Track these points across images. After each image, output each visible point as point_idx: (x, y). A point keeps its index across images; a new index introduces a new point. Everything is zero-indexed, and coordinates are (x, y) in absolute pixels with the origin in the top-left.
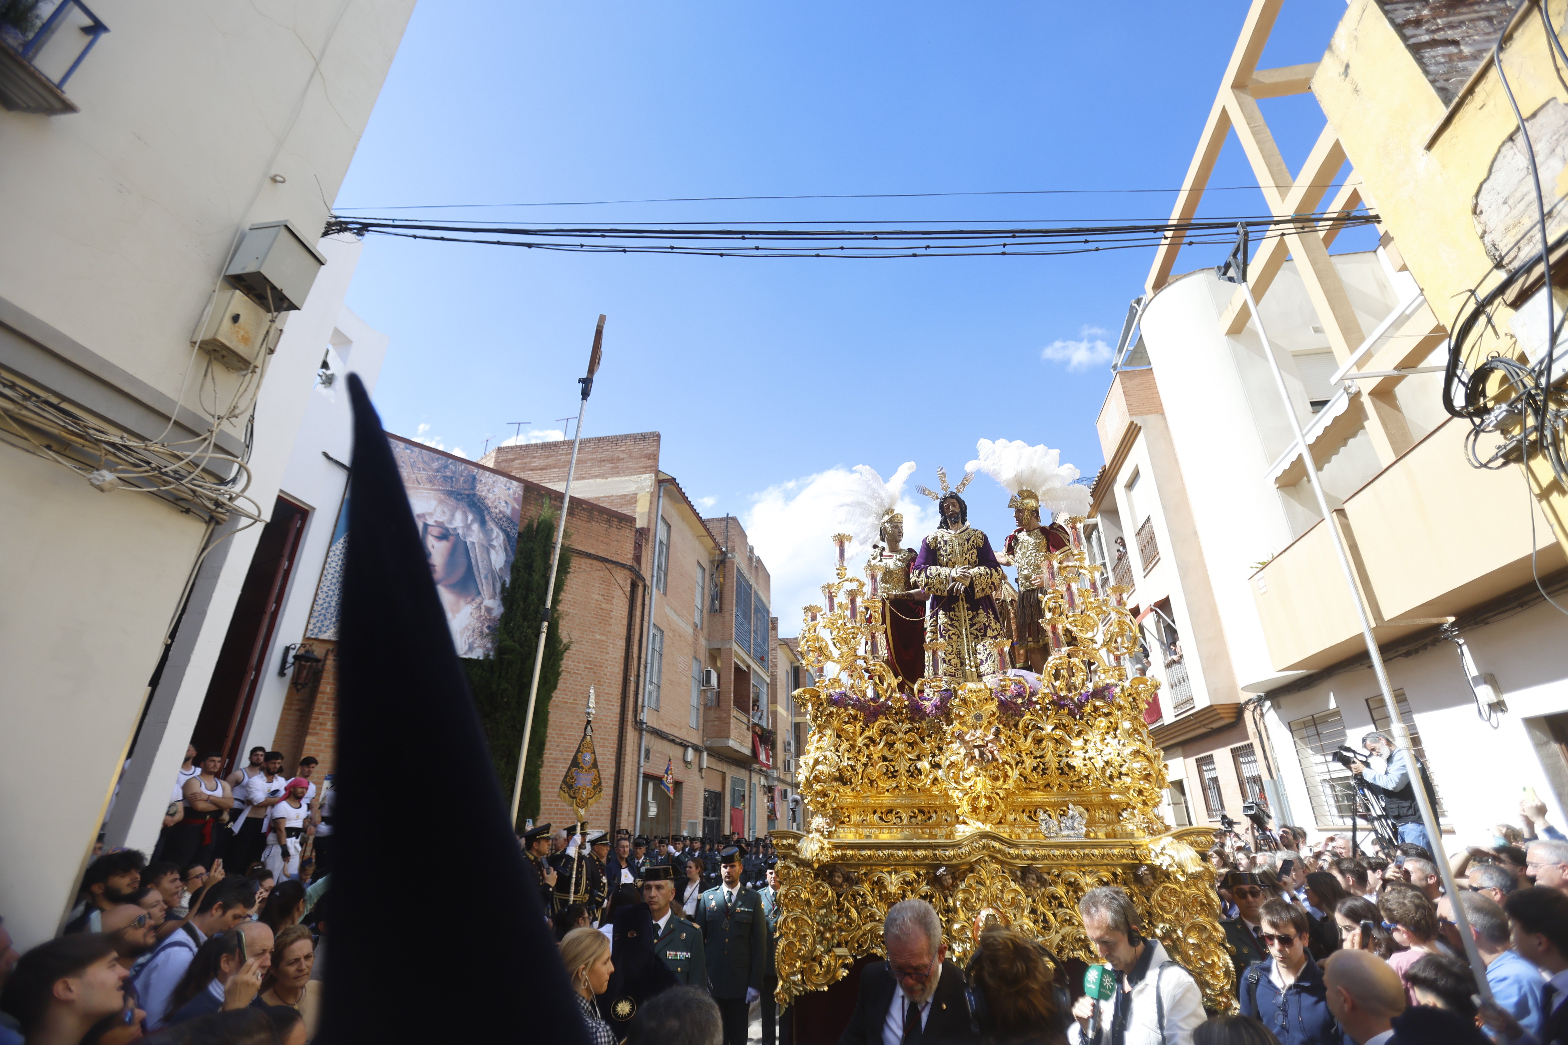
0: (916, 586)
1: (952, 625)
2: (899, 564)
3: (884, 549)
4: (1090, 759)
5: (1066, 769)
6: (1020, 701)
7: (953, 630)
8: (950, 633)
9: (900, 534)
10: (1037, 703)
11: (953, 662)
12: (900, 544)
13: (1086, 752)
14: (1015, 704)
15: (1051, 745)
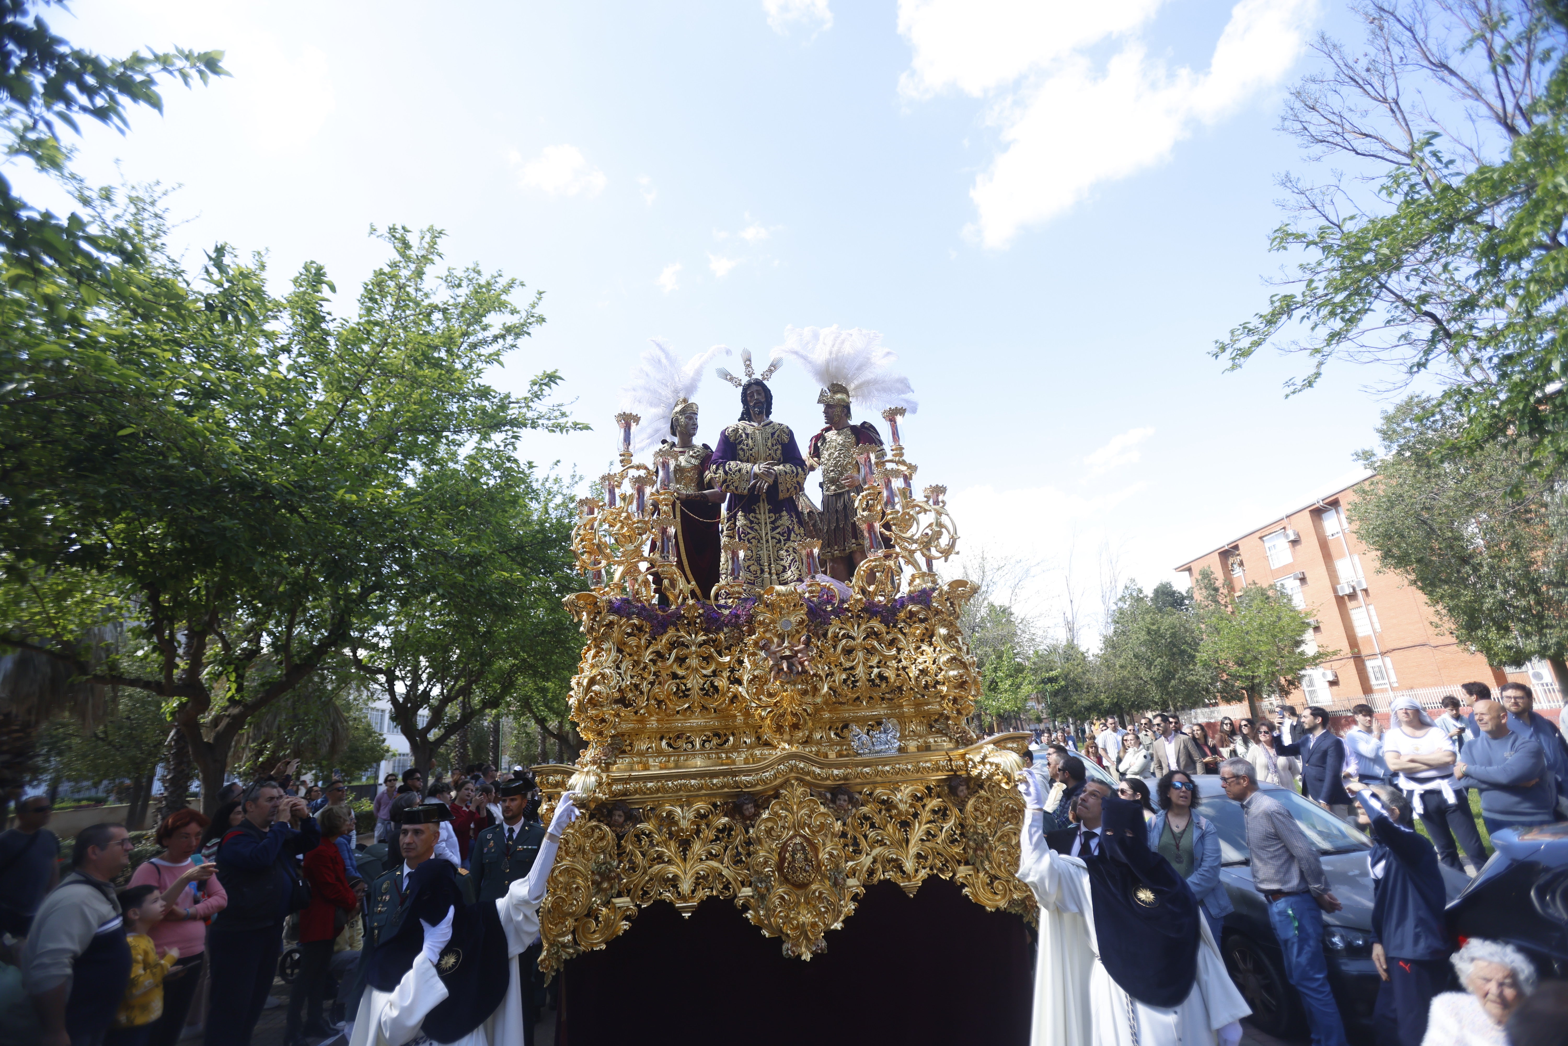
0: (710, 486)
1: (752, 528)
2: (693, 461)
3: (673, 445)
4: (904, 668)
5: (877, 681)
6: (829, 608)
7: (753, 534)
8: (750, 536)
9: (695, 427)
10: (847, 609)
11: (752, 568)
12: (694, 438)
13: (900, 661)
14: (825, 611)
15: (860, 655)
